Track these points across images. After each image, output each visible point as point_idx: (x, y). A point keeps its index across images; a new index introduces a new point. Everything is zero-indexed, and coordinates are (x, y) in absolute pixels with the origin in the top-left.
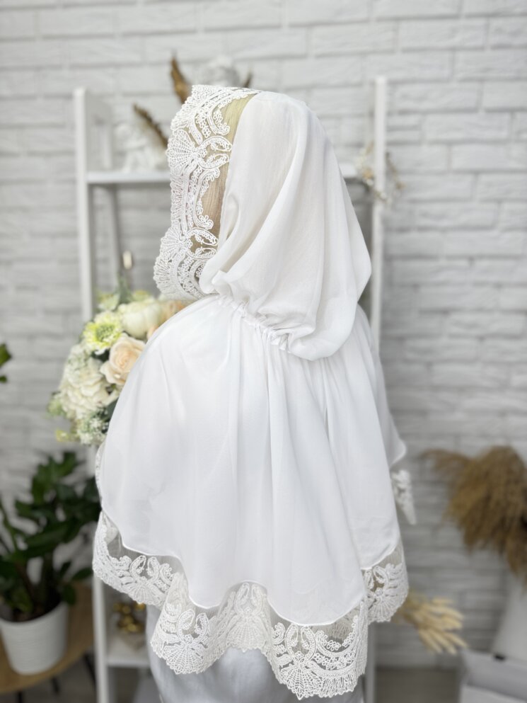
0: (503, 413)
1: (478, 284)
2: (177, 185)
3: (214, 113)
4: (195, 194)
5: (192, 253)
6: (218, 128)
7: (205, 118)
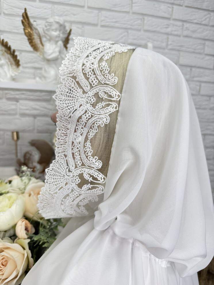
2: (63, 125)
3: (100, 64)
4: (81, 135)
5: (78, 188)
6: (106, 78)
7: (92, 68)
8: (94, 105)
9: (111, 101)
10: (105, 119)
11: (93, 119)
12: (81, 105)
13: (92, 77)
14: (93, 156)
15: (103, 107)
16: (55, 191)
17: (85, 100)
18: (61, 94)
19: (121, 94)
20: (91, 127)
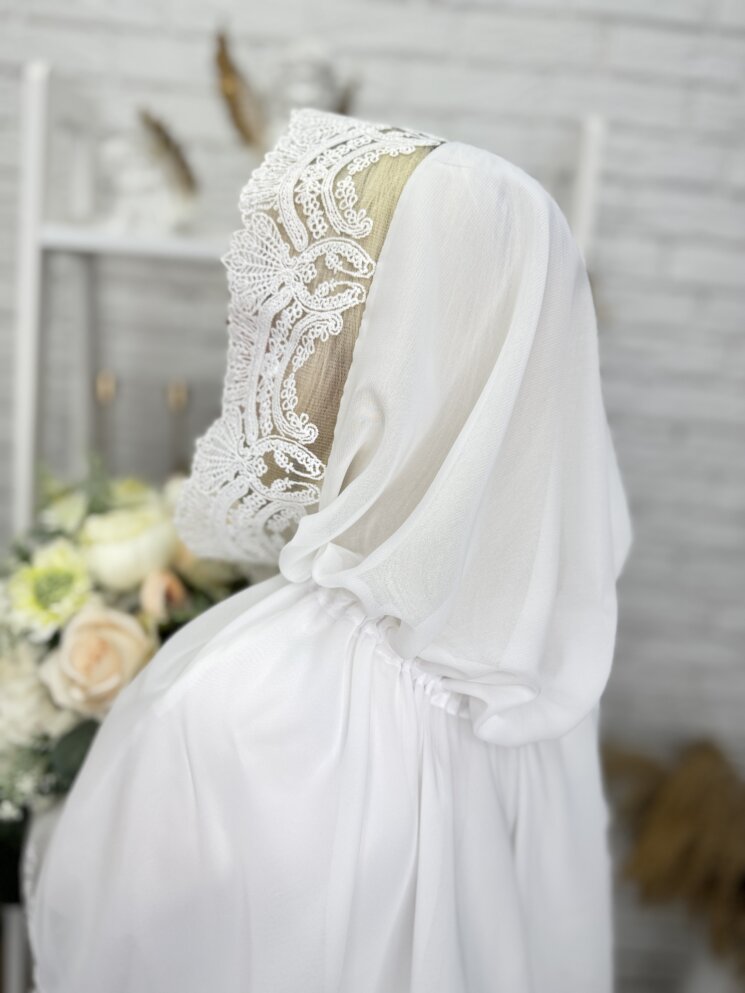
2: (243, 333)
3: (338, 184)
4: (280, 359)
5: (263, 486)
6: (346, 219)
7: (318, 192)
8: (311, 287)
9: (351, 278)
10: (332, 324)
13: (315, 216)
14: (298, 411)
15: (331, 293)
16: (213, 491)
18: (241, 253)
19: (376, 261)
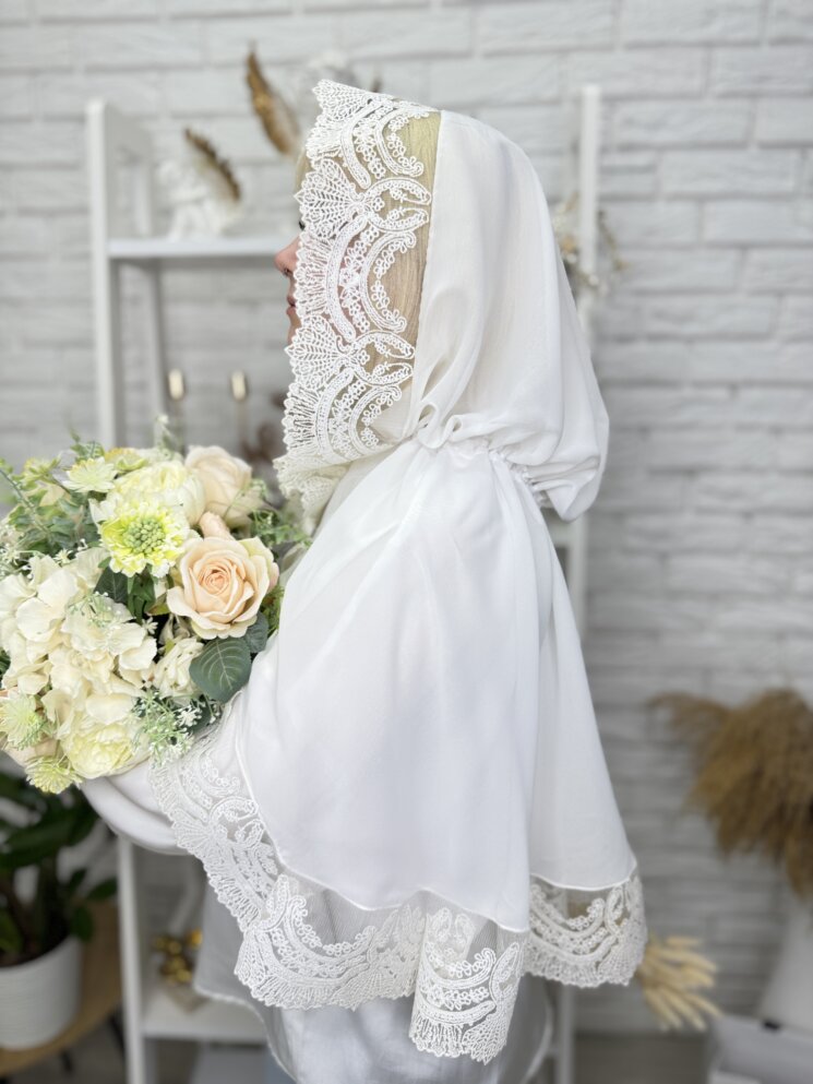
0: (781, 635)
1: (743, 428)
5: (365, 373)
6: (400, 164)
9: (416, 206)
11: (384, 239)
12: (356, 215)
13: (373, 163)
14: (391, 308)
15: (402, 217)
17: (363, 205)
18: (312, 191)
20: (380, 254)
